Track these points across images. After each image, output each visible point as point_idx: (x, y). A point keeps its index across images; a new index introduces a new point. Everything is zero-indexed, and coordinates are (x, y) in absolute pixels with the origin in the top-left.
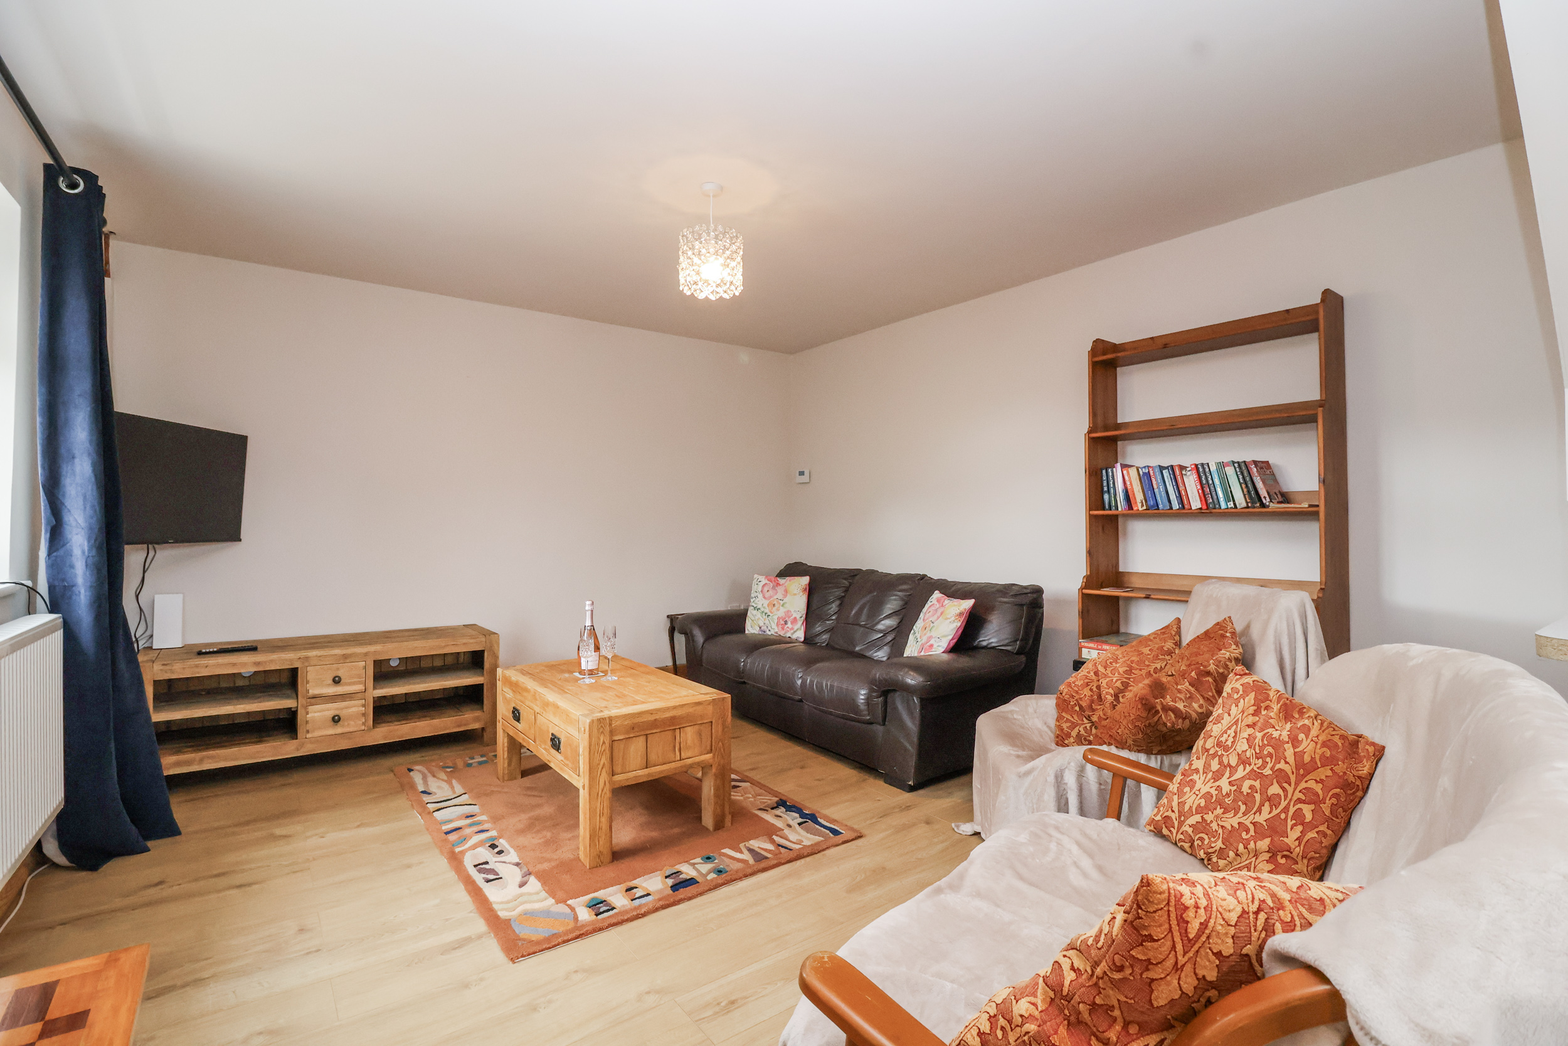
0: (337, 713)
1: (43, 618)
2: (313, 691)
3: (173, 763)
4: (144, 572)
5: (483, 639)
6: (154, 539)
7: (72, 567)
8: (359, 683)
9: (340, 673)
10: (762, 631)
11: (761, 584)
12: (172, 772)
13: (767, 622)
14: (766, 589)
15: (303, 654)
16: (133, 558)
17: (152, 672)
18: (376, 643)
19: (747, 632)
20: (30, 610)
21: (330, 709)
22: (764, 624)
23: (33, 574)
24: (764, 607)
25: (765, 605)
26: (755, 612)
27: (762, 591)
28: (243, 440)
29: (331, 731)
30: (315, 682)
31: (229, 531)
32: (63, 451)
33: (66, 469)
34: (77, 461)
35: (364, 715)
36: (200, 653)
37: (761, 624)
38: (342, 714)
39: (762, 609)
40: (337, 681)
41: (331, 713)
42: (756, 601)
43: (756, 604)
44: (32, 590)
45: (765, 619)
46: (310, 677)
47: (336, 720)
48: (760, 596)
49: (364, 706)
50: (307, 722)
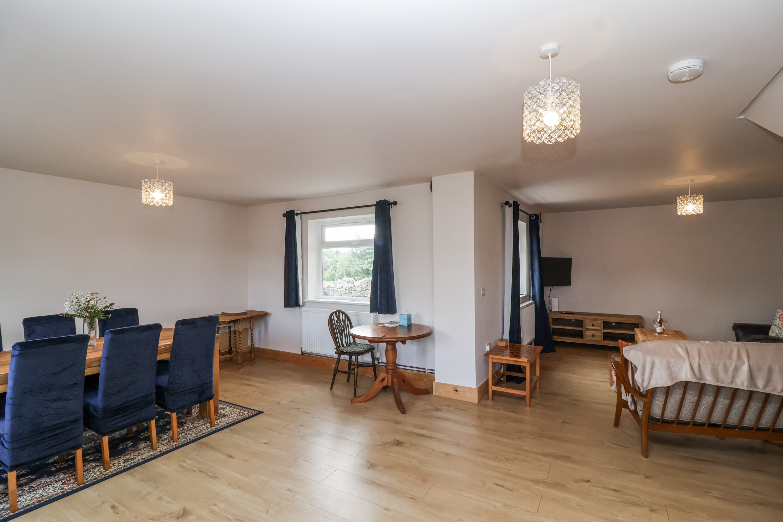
0: (593, 334)
1: (531, 301)
2: (587, 327)
3: (557, 338)
4: (550, 292)
5: (638, 320)
6: (551, 285)
7: (536, 292)
8: (599, 327)
9: (594, 323)
10: (777, 335)
11: (779, 314)
12: (556, 340)
13: (780, 331)
14: (781, 317)
15: (585, 317)
16: (547, 289)
17: (551, 316)
18: (603, 316)
19: (769, 335)
20: (530, 300)
21: (591, 333)
22: (778, 332)
23: (530, 293)
24: (779, 325)
25: (780, 324)
26: (774, 326)
27: (779, 317)
28: (571, 259)
29: (592, 339)
30: (588, 325)
31: (569, 284)
32: (534, 269)
33: (534, 273)
34: (536, 271)
35: (601, 336)
36: (561, 313)
37: (777, 332)
38: (595, 334)
39: (778, 326)
40: (593, 325)
41: (592, 334)
42: (776, 322)
43: (775, 323)
44: (530, 296)
45: (779, 330)
46: (586, 323)
47: (593, 336)
48: (778, 319)
49: (600, 333)
50: (586, 335)
